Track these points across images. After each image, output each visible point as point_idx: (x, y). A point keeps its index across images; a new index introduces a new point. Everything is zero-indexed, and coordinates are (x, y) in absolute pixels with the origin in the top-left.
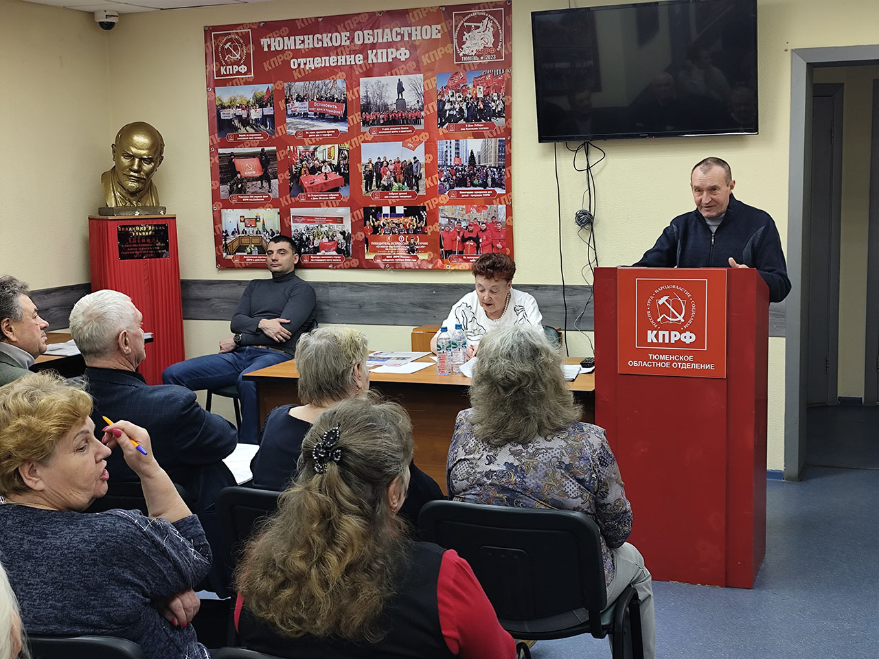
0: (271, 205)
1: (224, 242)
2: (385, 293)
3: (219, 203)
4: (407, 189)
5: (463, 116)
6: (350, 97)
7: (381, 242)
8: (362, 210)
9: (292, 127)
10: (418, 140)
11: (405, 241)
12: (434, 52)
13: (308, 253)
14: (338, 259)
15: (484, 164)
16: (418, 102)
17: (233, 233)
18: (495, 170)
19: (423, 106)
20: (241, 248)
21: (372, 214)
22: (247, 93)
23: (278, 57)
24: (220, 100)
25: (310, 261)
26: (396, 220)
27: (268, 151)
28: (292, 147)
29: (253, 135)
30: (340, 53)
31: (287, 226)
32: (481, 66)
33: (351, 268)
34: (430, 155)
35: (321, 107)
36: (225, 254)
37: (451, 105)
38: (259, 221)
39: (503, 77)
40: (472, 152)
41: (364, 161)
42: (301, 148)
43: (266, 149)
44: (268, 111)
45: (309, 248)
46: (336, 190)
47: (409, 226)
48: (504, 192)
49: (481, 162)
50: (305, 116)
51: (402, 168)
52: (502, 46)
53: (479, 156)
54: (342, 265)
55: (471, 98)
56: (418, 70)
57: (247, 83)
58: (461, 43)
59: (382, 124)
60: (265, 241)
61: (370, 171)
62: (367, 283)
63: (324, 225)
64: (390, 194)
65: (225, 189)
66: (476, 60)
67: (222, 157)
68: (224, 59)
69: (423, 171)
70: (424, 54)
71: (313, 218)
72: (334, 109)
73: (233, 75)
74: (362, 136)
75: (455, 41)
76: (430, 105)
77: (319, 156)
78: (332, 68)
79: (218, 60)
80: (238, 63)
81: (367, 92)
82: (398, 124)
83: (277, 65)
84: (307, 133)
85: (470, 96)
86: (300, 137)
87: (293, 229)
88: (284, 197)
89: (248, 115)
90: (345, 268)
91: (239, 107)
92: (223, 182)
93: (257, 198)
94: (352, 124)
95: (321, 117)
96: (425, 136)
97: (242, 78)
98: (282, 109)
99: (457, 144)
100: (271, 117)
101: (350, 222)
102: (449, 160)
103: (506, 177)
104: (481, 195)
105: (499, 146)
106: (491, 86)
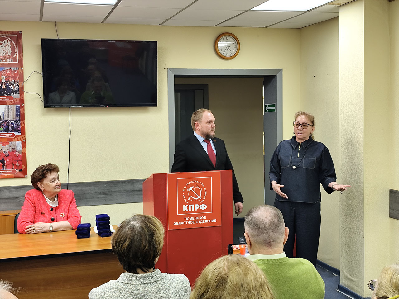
32: (3, 65)
39: (18, 72)
48: (20, 134)
49: (5, 118)
52: (17, 54)
53: (3, 115)
103: (21, 126)
104: (5, 136)
105: (16, 109)
106: (10, 76)
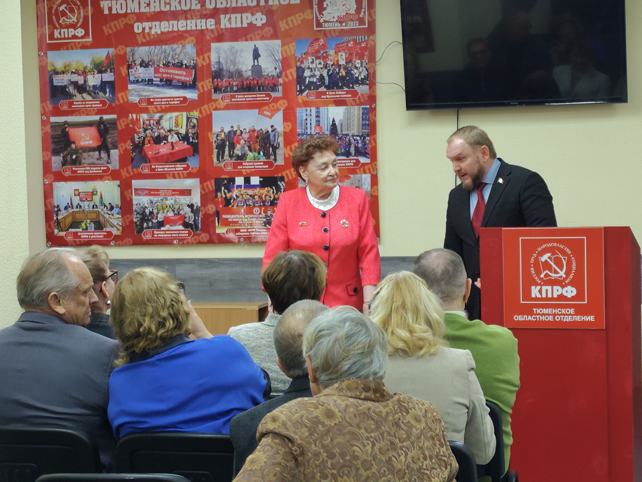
0: (110, 177)
1: (55, 218)
2: (238, 269)
3: (51, 176)
4: (263, 159)
5: (323, 84)
6: (200, 63)
7: (234, 214)
8: (213, 181)
9: (135, 94)
10: (275, 107)
11: (260, 214)
12: (293, 17)
13: (152, 228)
14: (185, 233)
15: (346, 133)
16: (276, 68)
17: (66, 208)
18: (358, 138)
19: (281, 73)
20: (75, 224)
21: (224, 185)
22: (84, 58)
23: (120, 20)
24: (53, 65)
25: (153, 235)
26: (250, 192)
27: (107, 120)
28: (134, 116)
29: (90, 103)
30: (189, 16)
31: (128, 199)
32: (342, 33)
33: (200, 243)
34: (289, 124)
35: (167, 73)
36: (56, 231)
37: (311, 71)
38: (95, 194)
39: (367, 44)
40: (334, 121)
41: (216, 129)
42: (145, 116)
43: (106, 117)
44: (108, 77)
45: (152, 222)
46: (184, 160)
47: (265, 197)
48: (368, 161)
49: (343, 131)
50: (150, 82)
51: (257, 137)
52: (365, 12)
53: (341, 125)
54: (190, 240)
55: (332, 65)
56: (275, 36)
57: (84, 47)
58: (321, 9)
59: (236, 91)
60: (103, 216)
61: (222, 140)
62: (219, 259)
63: (169, 198)
64: (244, 164)
65: (56, 161)
66: (338, 27)
67: (54, 126)
68: (58, 22)
69: (281, 140)
70: (282, 19)
71: (158, 190)
72: (181, 75)
73: (68, 38)
74: (213, 103)
75: (315, 7)
76: (288, 72)
77: (166, 124)
78: (180, 33)
79: (51, 22)
80: (74, 26)
81: (219, 58)
82: (254, 91)
83: (118, 28)
84: (152, 100)
85: (330, 63)
86: (144, 105)
87: (134, 202)
88: (125, 169)
89: (85, 81)
90: (192, 243)
91: (74, 73)
92: (56, 152)
93: (95, 170)
94: (202, 91)
95: (168, 83)
96: (283, 104)
97: (79, 43)
98: (124, 74)
99: (318, 112)
100: (111, 84)
101: (199, 194)
102: (309, 128)
103: (370, 146)
104: (344, 165)
105: (363, 114)
106: (353, 53)
